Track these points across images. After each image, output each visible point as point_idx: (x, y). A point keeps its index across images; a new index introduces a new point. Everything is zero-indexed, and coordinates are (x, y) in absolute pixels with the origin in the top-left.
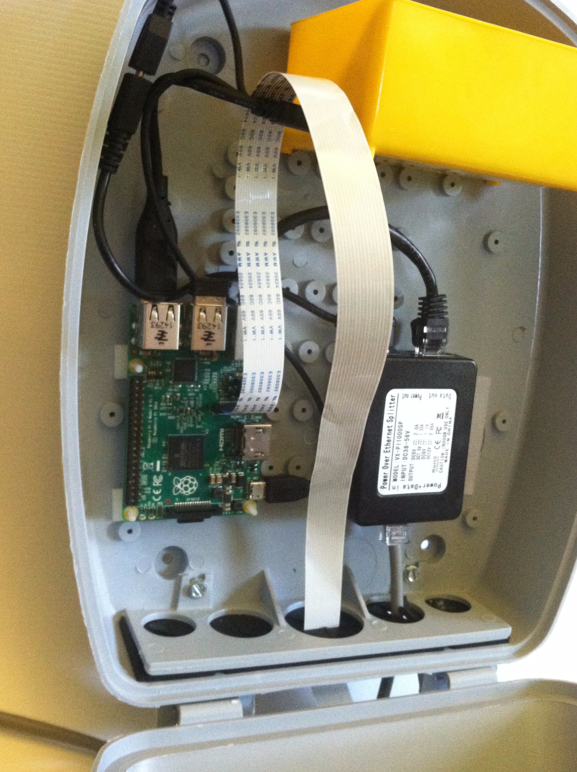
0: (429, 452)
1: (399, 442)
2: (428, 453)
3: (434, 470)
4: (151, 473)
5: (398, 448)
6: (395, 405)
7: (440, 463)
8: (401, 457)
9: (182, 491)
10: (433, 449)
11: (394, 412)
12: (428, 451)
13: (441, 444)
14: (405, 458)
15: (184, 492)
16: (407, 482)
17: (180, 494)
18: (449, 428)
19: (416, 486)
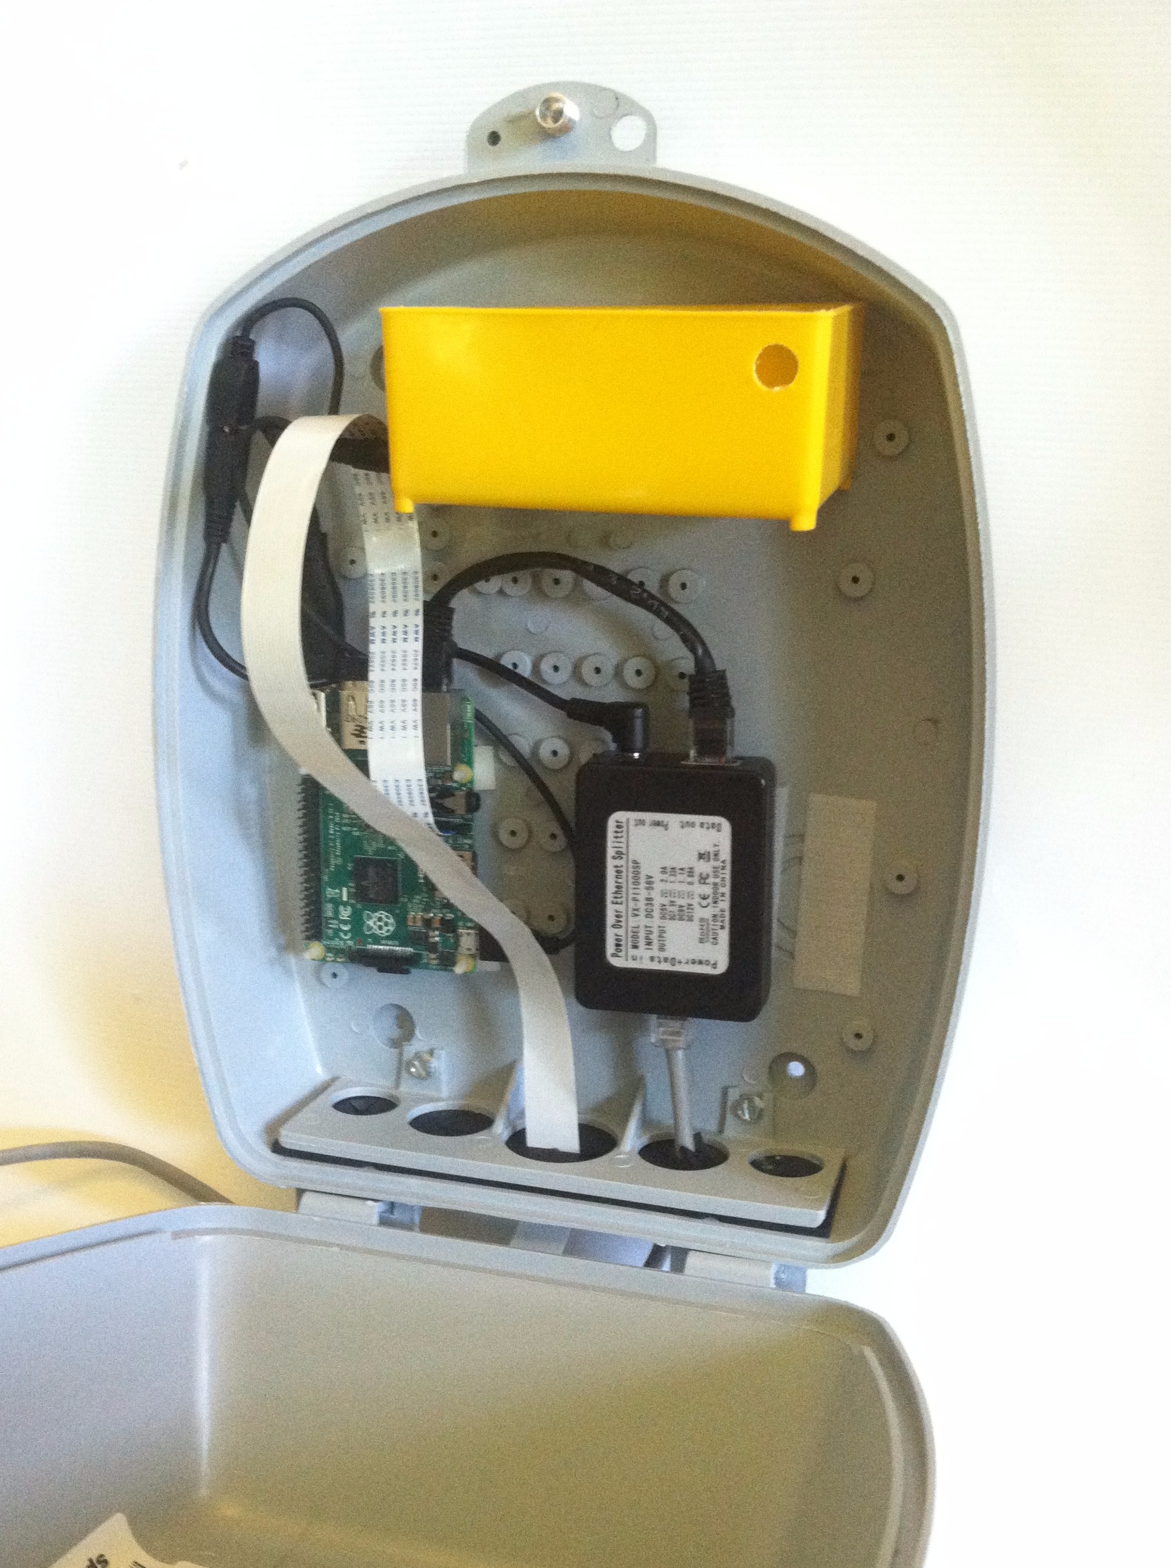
0: (690, 911)
1: (636, 891)
2: (688, 912)
3: (701, 939)
4: (337, 902)
5: (635, 900)
6: (624, 834)
7: (713, 929)
8: (642, 913)
9: (376, 930)
10: (696, 907)
11: (624, 845)
12: (688, 909)
13: (710, 900)
14: (649, 916)
15: (378, 932)
16: (655, 952)
17: (373, 934)
18: (723, 876)
19: (673, 962)
